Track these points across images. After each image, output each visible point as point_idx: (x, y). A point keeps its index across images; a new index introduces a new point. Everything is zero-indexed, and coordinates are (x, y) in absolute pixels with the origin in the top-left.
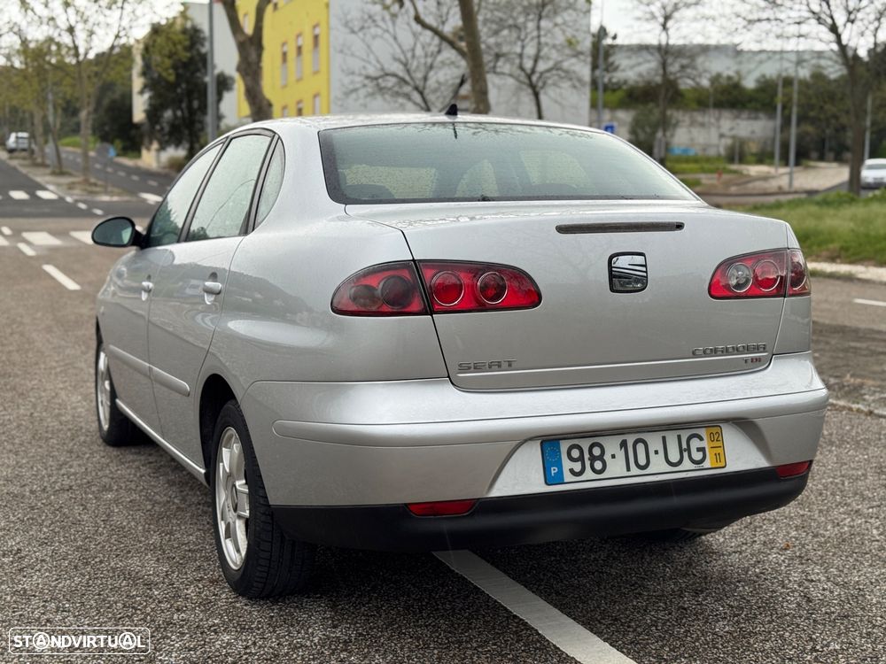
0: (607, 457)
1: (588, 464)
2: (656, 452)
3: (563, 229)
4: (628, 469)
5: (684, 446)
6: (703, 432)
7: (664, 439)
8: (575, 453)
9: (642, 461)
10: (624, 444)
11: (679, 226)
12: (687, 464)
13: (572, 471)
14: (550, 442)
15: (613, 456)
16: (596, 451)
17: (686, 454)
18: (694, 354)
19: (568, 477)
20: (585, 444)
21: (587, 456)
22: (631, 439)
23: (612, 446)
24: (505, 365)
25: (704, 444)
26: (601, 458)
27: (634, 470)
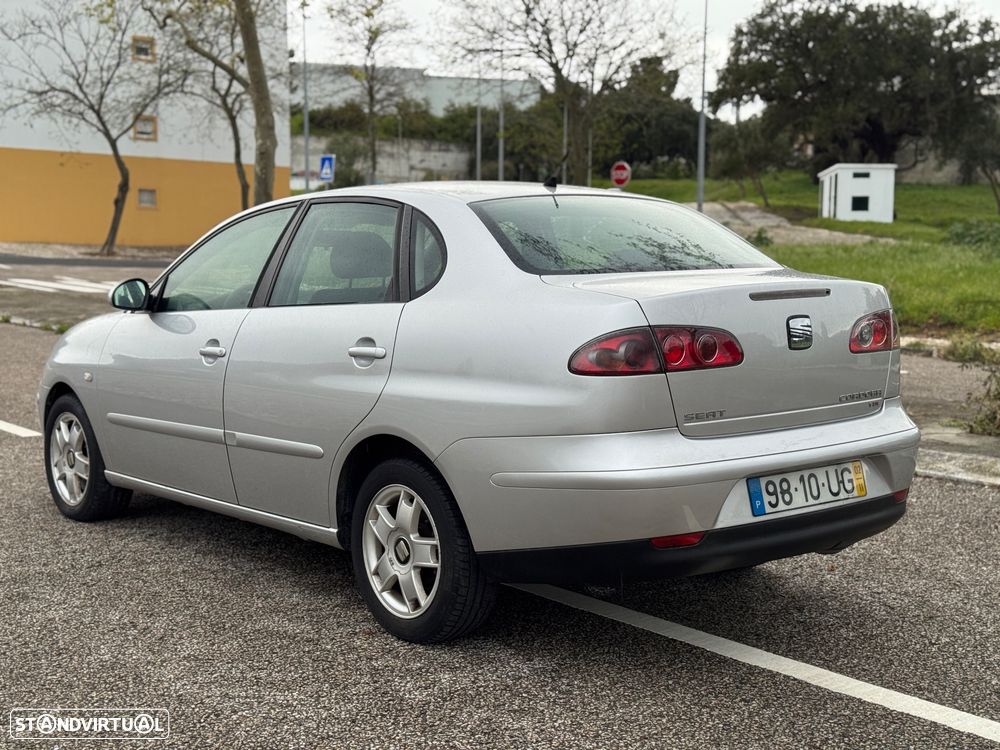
0: (792, 490)
1: (780, 496)
2: (823, 485)
3: (755, 297)
4: (807, 501)
5: (840, 479)
6: (850, 466)
7: (827, 472)
8: (771, 488)
9: (815, 494)
10: (802, 479)
11: (828, 292)
12: (843, 495)
13: (770, 503)
14: (753, 479)
15: (796, 490)
16: (785, 486)
17: (841, 485)
18: (841, 401)
19: (768, 509)
20: (777, 480)
21: (779, 490)
22: (806, 474)
23: (794, 480)
24: (718, 415)
25: (852, 476)
26: (788, 491)
27: (811, 501)
